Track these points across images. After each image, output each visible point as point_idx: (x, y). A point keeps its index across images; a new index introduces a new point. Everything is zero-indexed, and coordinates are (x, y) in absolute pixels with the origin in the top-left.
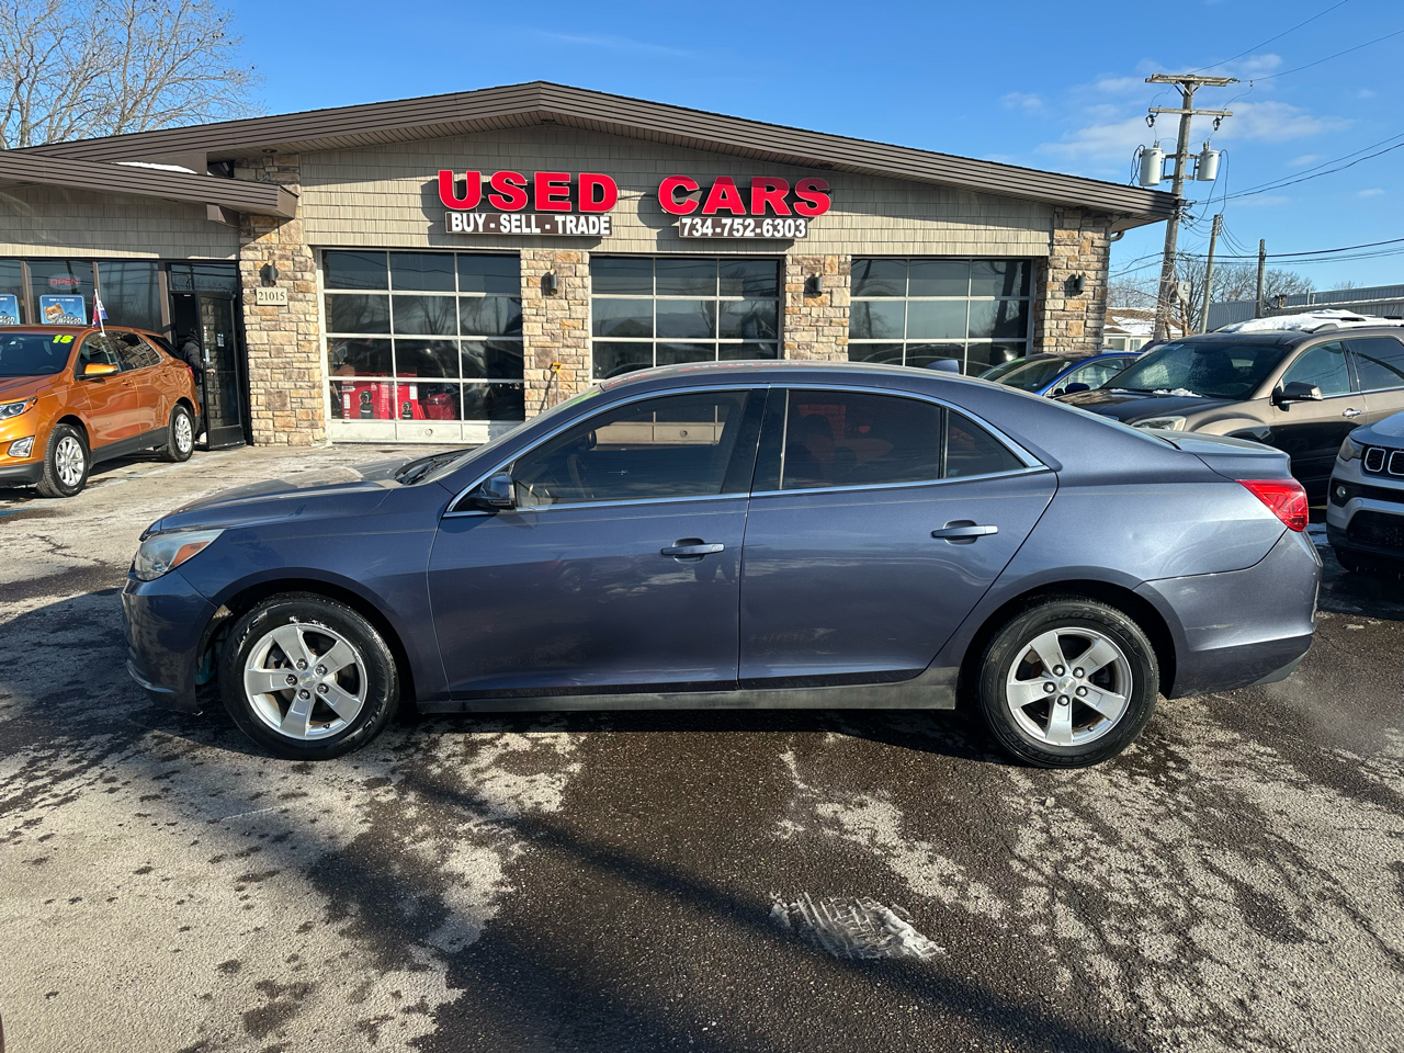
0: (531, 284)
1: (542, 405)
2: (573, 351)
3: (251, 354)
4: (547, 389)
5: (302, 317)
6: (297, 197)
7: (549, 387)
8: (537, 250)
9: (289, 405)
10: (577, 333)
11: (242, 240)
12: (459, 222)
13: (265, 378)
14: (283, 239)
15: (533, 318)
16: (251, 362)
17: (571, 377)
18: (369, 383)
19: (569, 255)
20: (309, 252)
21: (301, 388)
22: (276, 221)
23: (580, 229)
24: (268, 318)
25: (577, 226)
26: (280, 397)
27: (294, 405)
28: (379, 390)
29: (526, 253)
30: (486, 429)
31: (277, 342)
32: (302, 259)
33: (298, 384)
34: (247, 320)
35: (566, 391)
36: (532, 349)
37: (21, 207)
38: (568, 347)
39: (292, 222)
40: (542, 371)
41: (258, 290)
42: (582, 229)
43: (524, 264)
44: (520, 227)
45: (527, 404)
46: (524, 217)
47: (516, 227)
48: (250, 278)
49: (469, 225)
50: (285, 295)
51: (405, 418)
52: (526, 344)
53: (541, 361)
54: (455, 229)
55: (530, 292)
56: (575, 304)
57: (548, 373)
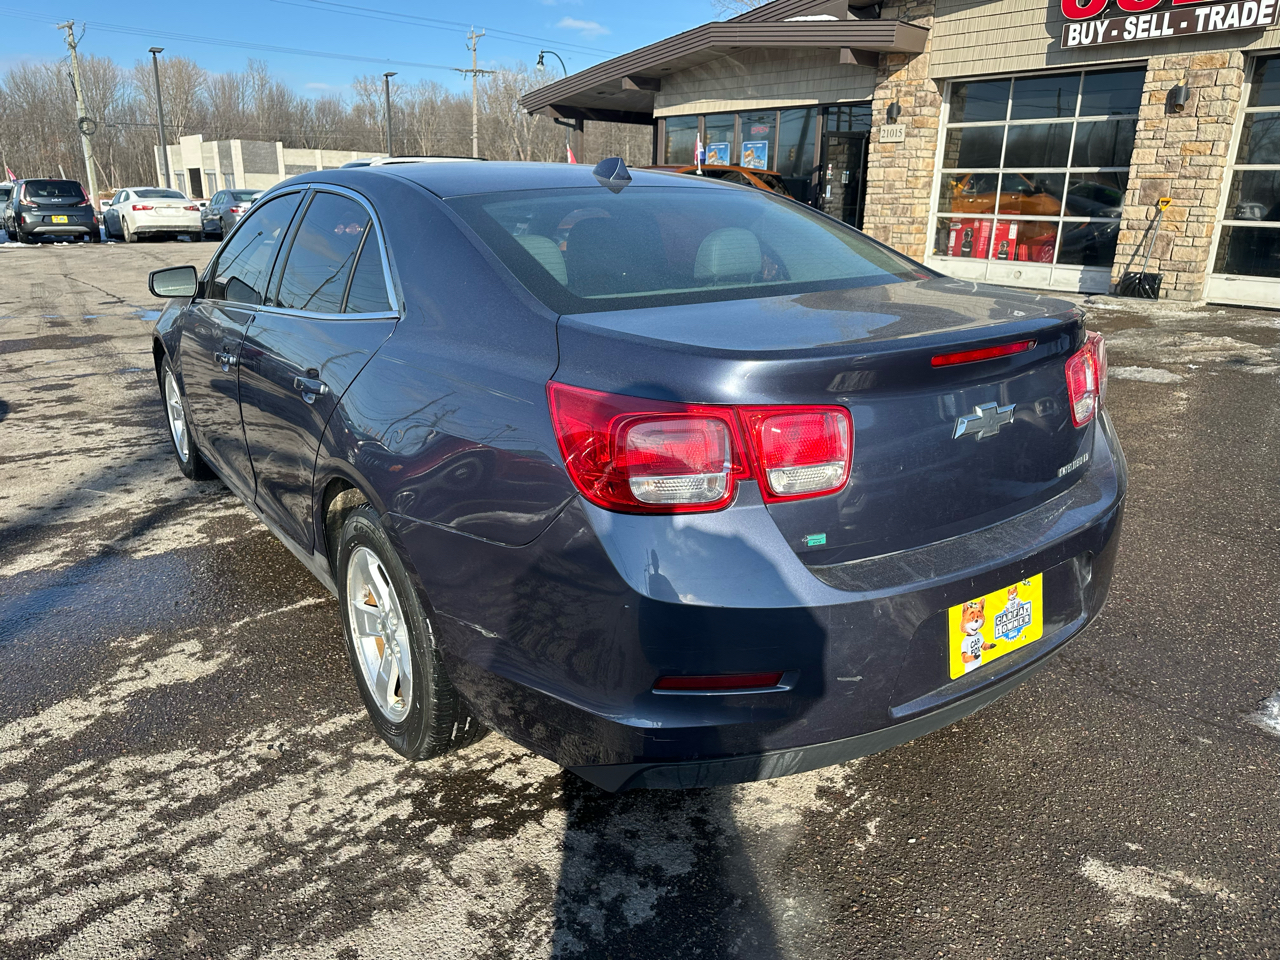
0: (1153, 101)
1: (1137, 250)
2: (1191, 183)
3: (869, 190)
4: (1147, 231)
5: (914, 152)
6: (928, 30)
7: (1150, 228)
8: (1169, 56)
9: (890, 240)
10: (1202, 160)
11: (878, 80)
12: (1078, 34)
13: (875, 213)
14: (911, 75)
15: (1147, 142)
16: (868, 198)
17: (1182, 215)
18: (973, 220)
19: (1212, 59)
20: (933, 87)
21: (902, 223)
22: (906, 57)
23: (1229, 21)
24: (887, 155)
25: (1224, 20)
26: (884, 231)
27: (894, 240)
28: (980, 229)
29: (1155, 62)
30: (1078, 275)
31: (890, 179)
32: (923, 94)
33: (901, 219)
34: (870, 157)
35: (1171, 234)
36: (1139, 181)
37: (740, 68)
38: (1185, 177)
39: (920, 57)
40: (1145, 208)
41: (883, 128)
42: (1233, 21)
43: (1149, 76)
44: (1148, 30)
45: (1119, 249)
46: (1155, 16)
47: (1144, 30)
48: (878, 117)
49: (1087, 37)
50: (903, 131)
51: (1000, 259)
52: (1132, 175)
53: (1146, 196)
54: (1071, 43)
55: (1151, 109)
56: (1207, 122)
57: (1153, 210)
